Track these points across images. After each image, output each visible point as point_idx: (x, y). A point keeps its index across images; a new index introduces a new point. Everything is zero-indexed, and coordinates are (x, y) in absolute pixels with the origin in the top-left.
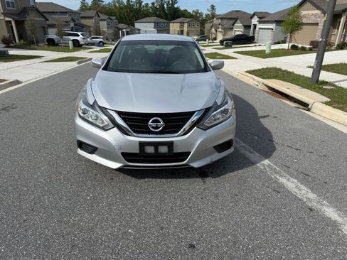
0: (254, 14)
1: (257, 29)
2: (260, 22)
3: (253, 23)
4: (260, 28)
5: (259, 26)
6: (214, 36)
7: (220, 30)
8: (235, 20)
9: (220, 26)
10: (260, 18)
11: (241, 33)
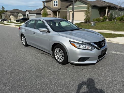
0: (26, 11)
1: (29, 16)
2: (30, 14)
3: (27, 14)
4: (30, 16)
5: (29, 15)
6: (9, 19)
7: (12, 16)
8: (18, 13)
9: (11, 15)
10: (29, 12)
11: (22, 18)
